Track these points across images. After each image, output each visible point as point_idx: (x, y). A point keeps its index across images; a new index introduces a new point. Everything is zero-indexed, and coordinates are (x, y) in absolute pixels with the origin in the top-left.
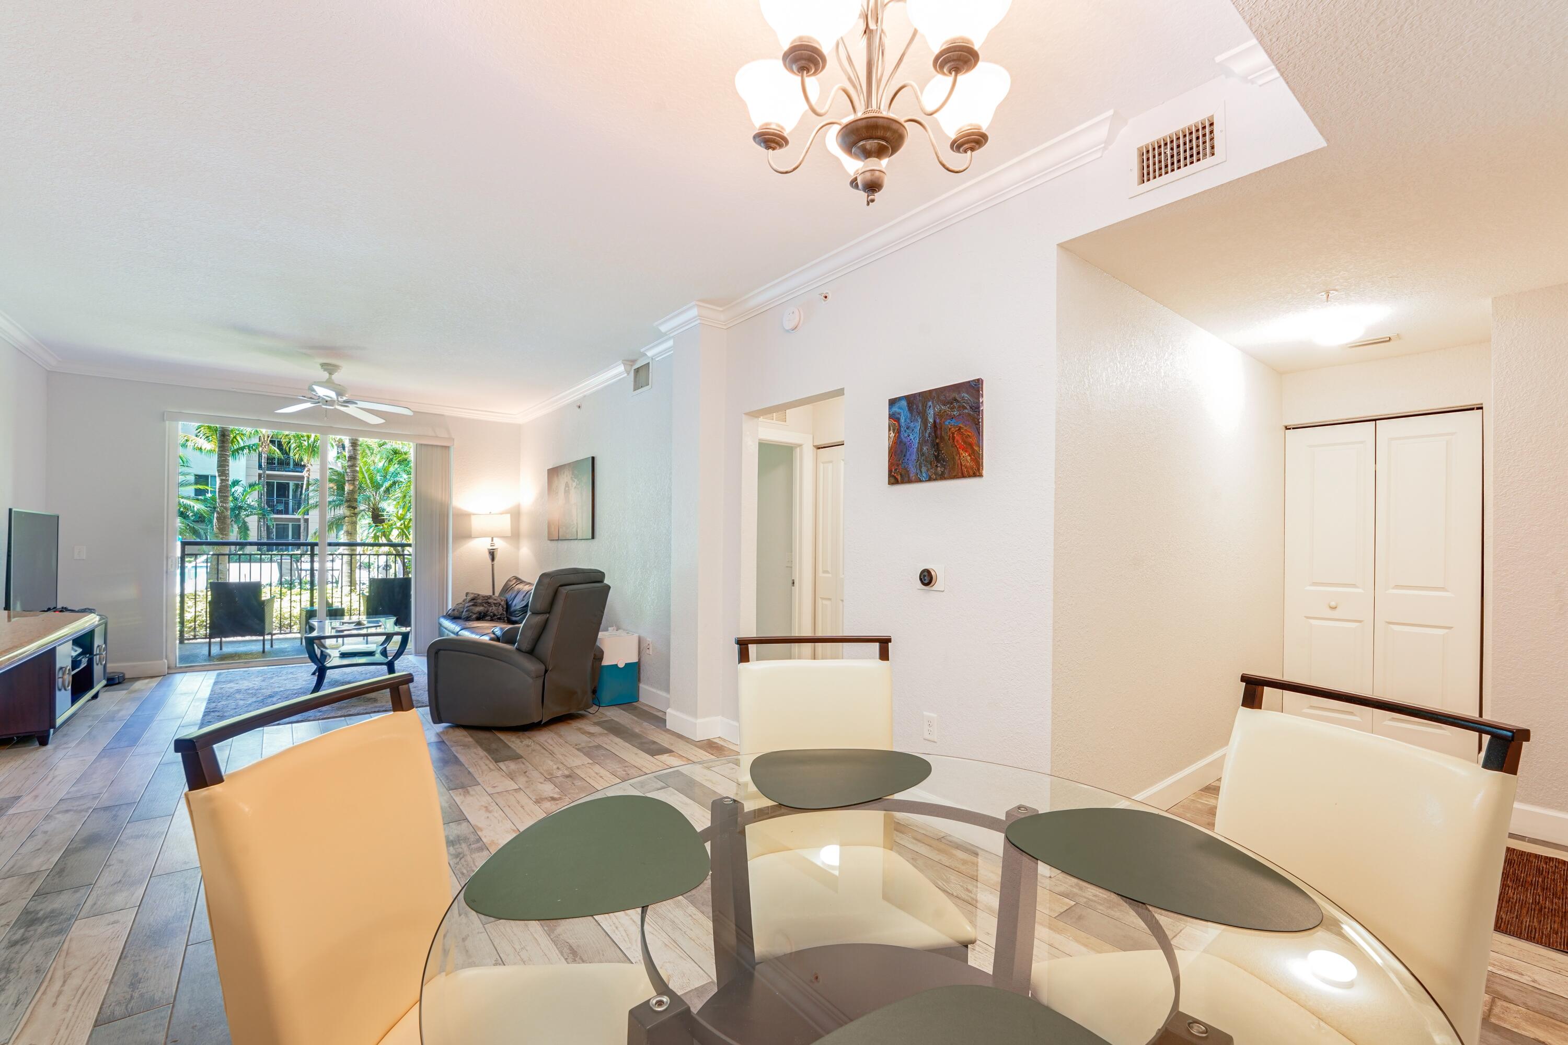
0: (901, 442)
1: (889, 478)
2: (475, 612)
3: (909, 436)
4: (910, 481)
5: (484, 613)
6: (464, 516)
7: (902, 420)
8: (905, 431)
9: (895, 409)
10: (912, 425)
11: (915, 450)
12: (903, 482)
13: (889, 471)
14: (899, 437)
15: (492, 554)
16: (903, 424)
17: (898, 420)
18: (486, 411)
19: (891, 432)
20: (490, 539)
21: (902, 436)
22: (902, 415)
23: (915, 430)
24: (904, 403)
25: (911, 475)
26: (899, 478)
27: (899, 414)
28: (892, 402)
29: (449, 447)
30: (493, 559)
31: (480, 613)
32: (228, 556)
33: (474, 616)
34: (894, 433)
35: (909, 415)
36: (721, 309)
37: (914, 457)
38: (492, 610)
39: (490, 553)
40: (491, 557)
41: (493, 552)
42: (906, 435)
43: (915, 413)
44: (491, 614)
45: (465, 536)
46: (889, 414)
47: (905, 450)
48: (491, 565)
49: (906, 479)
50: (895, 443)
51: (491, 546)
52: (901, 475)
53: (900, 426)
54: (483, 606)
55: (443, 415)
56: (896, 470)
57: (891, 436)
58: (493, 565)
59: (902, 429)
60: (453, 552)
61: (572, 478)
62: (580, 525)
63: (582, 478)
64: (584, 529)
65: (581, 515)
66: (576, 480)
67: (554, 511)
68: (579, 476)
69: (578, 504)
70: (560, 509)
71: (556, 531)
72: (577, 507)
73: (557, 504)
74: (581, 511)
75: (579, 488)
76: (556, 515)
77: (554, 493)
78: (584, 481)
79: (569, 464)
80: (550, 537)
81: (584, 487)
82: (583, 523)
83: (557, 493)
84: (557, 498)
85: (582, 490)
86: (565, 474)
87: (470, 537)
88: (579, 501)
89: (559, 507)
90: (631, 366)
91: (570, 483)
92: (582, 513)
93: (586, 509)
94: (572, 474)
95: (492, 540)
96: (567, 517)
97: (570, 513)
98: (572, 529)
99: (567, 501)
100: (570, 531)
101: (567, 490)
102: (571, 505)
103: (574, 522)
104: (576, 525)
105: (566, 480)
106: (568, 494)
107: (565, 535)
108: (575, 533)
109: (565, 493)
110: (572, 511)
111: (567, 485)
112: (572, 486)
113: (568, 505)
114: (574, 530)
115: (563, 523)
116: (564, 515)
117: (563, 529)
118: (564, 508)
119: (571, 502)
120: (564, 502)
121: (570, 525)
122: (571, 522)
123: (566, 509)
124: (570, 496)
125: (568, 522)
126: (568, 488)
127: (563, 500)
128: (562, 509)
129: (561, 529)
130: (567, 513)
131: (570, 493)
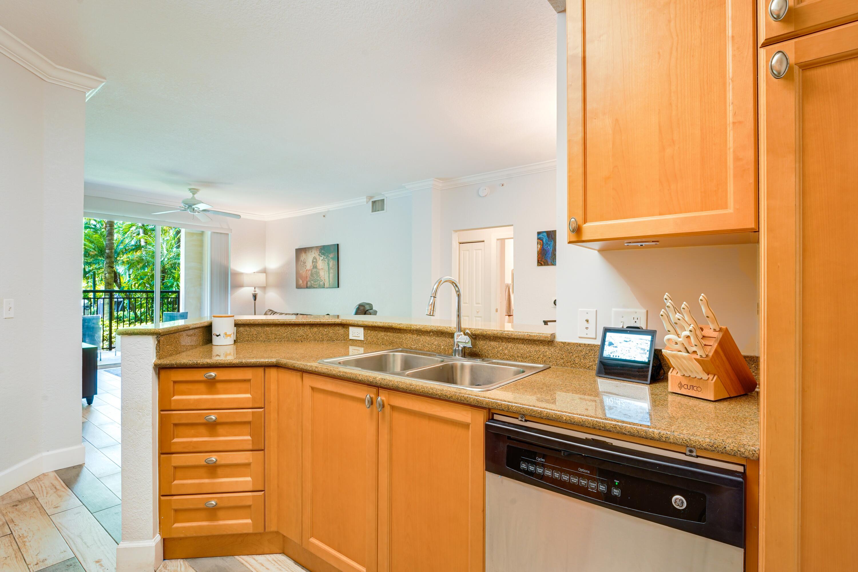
0: (544, 249)
1: (538, 263)
3: (547, 247)
4: (548, 265)
6: (236, 274)
7: (544, 241)
8: (546, 245)
9: (541, 236)
10: (549, 243)
11: (551, 253)
12: (545, 265)
13: (537, 261)
14: (543, 247)
15: (255, 297)
16: (545, 242)
17: (542, 240)
18: (252, 214)
19: (539, 245)
21: (544, 247)
22: (544, 239)
23: (551, 245)
24: (545, 234)
25: (549, 263)
26: (543, 263)
27: (543, 238)
28: (539, 233)
30: (255, 300)
34: (540, 245)
35: (547, 239)
36: (441, 182)
37: (550, 255)
39: (254, 296)
41: (256, 296)
42: (546, 247)
43: (550, 238)
45: (238, 286)
46: (538, 238)
47: (545, 253)
49: (546, 264)
50: (540, 249)
51: (254, 292)
52: (544, 262)
53: (543, 243)
56: (541, 260)
57: (538, 246)
58: (255, 303)
59: (544, 244)
60: (230, 296)
61: (319, 255)
62: (327, 280)
63: (328, 255)
64: (330, 283)
65: (328, 275)
66: (323, 256)
67: (303, 272)
68: (326, 254)
69: (325, 269)
70: (308, 271)
71: (305, 283)
72: (324, 270)
73: (305, 268)
74: (328, 273)
75: (326, 260)
76: (304, 274)
77: (302, 262)
78: (330, 257)
79: (317, 247)
80: (298, 287)
81: (331, 260)
82: (330, 279)
83: (305, 262)
84: (305, 265)
85: (328, 262)
86: (313, 252)
87: (241, 286)
88: (326, 268)
89: (307, 270)
90: (370, 199)
91: (318, 257)
92: (329, 274)
93: (332, 272)
94: (320, 253)
95: (255, 289)
96: (315, 276)
97: (317, 273)
98: (319, 282)
99: (315, 267)
100: (317, 284)
101: (315, 261)
102: (318, 269)
103: (322, 279)
104: (323, 280)
105: (313, 255)
106: (316, 263)
107: (313, 286)
108: (323, 285)
109: (313, 262)
110: (319, 273)
111: (315, 258)
112: (319, 259)
113: (316, 269)
114: (322, 283)
115: (311, 279)
116: (312, 275)
117: (311, 282)
118: (312, 271)
119: (318, 267)
120: (312, 267)
121: (318, 280)
122: (319, 278)
123: (314, 271)
124: (317, 265)
125: (315, 279)
126: (316, 260)
127: (311, 266)
128: (310, 271)
129: (309, 282)
130: (315, 273)
131: (317, 263)
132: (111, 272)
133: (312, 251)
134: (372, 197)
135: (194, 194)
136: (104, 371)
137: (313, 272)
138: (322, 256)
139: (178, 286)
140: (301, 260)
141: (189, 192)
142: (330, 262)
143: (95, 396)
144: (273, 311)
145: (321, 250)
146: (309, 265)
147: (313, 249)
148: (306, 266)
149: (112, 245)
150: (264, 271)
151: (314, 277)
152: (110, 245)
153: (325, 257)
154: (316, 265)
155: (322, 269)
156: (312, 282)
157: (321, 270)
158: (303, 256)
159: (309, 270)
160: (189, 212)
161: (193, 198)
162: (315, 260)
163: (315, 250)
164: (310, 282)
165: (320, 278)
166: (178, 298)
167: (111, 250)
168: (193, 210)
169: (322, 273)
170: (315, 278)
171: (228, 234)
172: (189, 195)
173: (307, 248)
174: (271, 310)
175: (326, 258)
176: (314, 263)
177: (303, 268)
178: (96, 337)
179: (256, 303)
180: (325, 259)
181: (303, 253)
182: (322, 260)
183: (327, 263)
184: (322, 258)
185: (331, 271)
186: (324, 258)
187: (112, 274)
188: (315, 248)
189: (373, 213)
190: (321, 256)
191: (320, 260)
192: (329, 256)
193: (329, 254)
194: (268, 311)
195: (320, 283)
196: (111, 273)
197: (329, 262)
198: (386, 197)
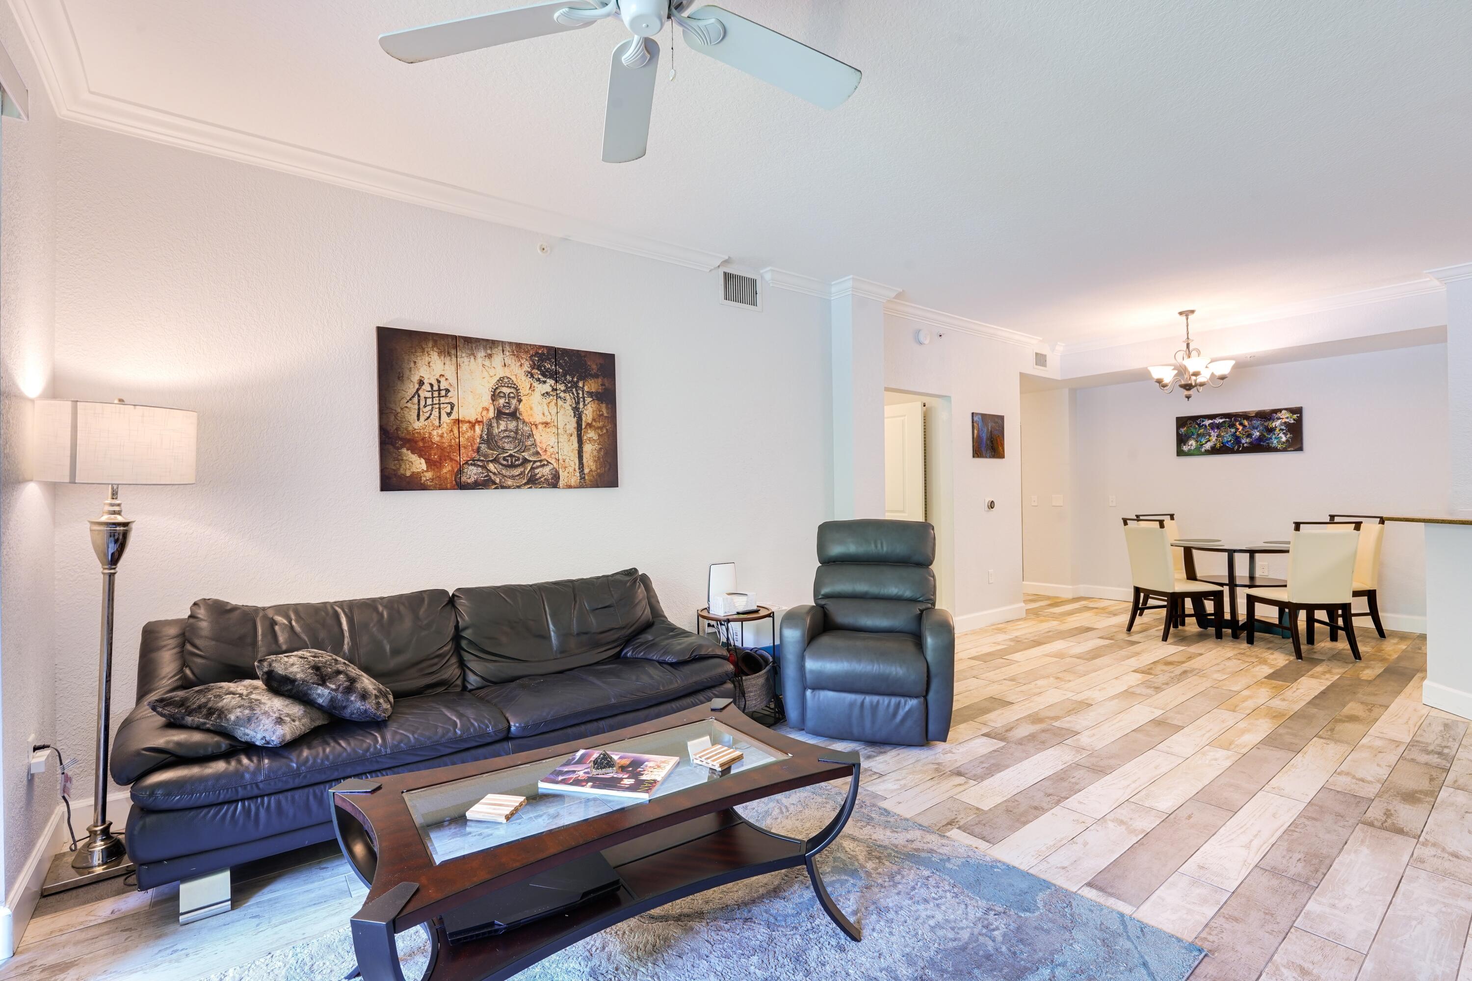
0: (980, 436)
1: (973, 454)
3: (982, 434)
4: (982, 457)
8: (981, 431)
10: (983, 429)
11: (985, 442)
12: (979, 457)
13: (973, 450)
14: (979, 433)
15: (115, 538)
16: (980, 427)
17: (978, 425)
23: (985, 432)
24: (980, 417)
25: (983, 454)
26: (979, 454)
27: (978, 422)
34: (977, 430)
35: (982, 423)
37: (984, 445)
39: (112, 534)
41: (120, 533)
47: (981, 441)
50: (977, 436)
51: (110, 514)
56: (978, 450)
57: (975, 432)
58: (111, 579)
61: (531, 375)
62: (573, 462)
63: (577, 382)
64: (586, 471)
65: (576, 445)
66: (551, 382)
67: (430, 426)
68: (567, 377)
69: (561, 426)
70: (465, 427)
71: (445, 471)
72: (555, 430)
73: (449, 414)
74: (574, 439)
75: (568, 397)
76: (441, 436)
77: (427, 387)
78: (586, 388)
79: (518, 346)
80: (398, 482)
81: (588, 400)
82: (585, 460)
83: (448, 391)
84: (444, 400)
85: (578, 403)
86: (497, 361)
88: (567, 420)
89: (458, 421)
91: (524, 383)
92: (580, 442)
93: (596, 437)
94: (533, 367)
95: (118, 497)
96: (507, 446)
97: (522, 438)
98: (532, 468)
99: (508, 413)
100: (520, 472)
101: (507, 396)
102: (524, 422)
103: (544, 457)
104: (552, 461)
105: (500, 371)
106: (513, 401)
107: (497, 480)
108: (549, 477)
109: (495, 396)
110: (531, 435)
111: (506, 382)
112: (531, 388)
113: (514, 423)
114: (544, 471)
115: (486, 456)
116: (490, 440)
117: (483, 467)
118: (490, 426)
119: (525, 417)
121: (526, 461)
122: (530, 455)
123: (502, 428)
124: (521, 407)
125: (510, 455)
126: (512, 390)
127: (486, 409)
128: (477, 428)
129: (471, 467)
130: (507, 436)
131: (520, 401)
133: (489, 356)
134: (715, 261)
137: (496, 430)
138: (545, 382)
140: (415, 379)
142: (585, 405)
145: (541, 360)
146: (472, 402)
147: (497, 351)
148: (452, 404)
151: (504, 450)
153: (561, 387)
154: (516, 409)
155: (545, 424)
156: (491, 466)
157: (540, 427)
158: (432, 367)
159: (472, 425)
162: (505, 390)
163: (507, 353)
164: (478, 466)
165: (537, 453)
169: (544, 439)
170: (510, 452)
173: (464, 338)
175: (564, 391)
176: (501, 401)
177: (436, 413)
180: (561, 395)
181: (435, 355)
182: (547, 393)
183: (569, 408)
184: (546, 388)
185: (590, 434)
186: (554, 389)
188: (508, 348)
189: (725, 300)
190: (538, 380)
191: (537, 395)
192: (581, 384)
193: (579, 380)
195: (536, 470)
197: (581, 405)
198: (763, 278)
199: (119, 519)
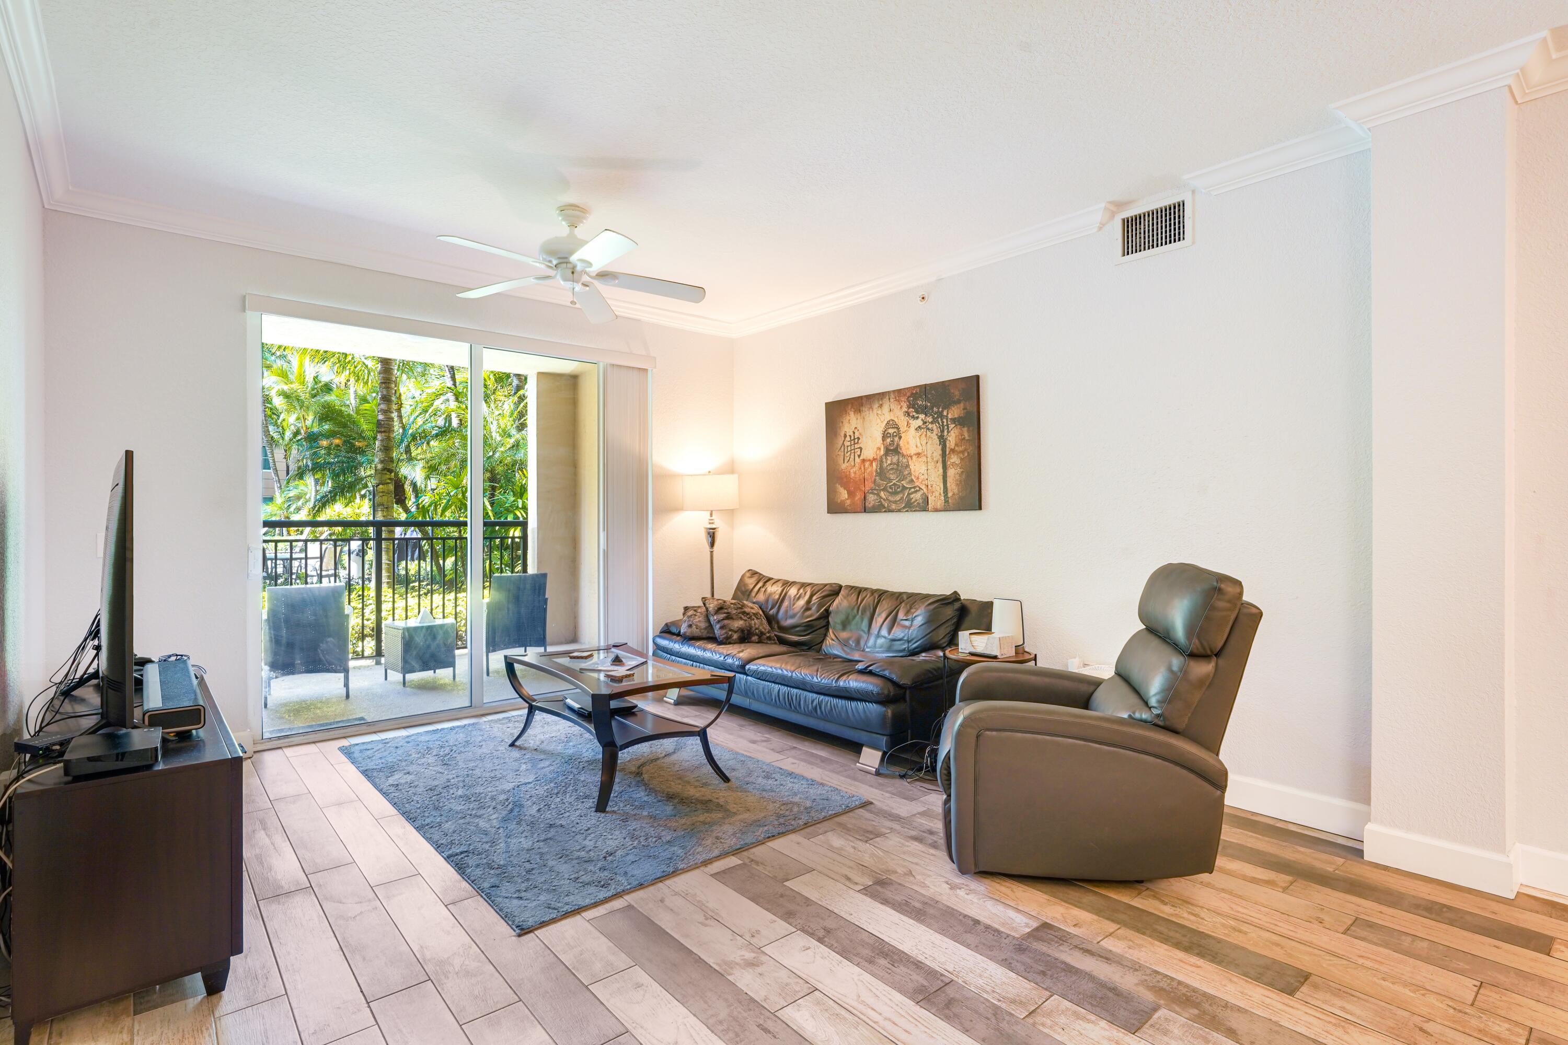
2: (736, 629)
5: (748, 631)
6: (665, 477)
15: (712, 536)
20: (708, 513)
29: (645, 370)
30: (712, 544)
31: (741, 630)
32: (274, 544)
33: (735, 636)
38: (755, 624)
39: (709, 533)
40: (710, 539)
41: (714, 533)
44: (757, 631)
45: (668, 508)
48: (709, 553)
51: (710, 523)
54: (741, 618)
55: (639, 320)
58: (712, 552)
60: (653, 533)
61: (907, 414)
62: (938, 487)
63: (942, 411)
64: (950, 495)
65: (941, 470)
66: (922, 416)
67: (849, 466)
68: (935, 409)
69: (929, 456)
70: (867, 464)
71: (857, 499)
72: (924, 459)
73: (859, 456)
74: (940, 465)
75: (935, 427)
76: (855, 473)
77: (848, 438)
78: (950, 416)
79: (899, 392)
80: (835, 508)
81: (953, 426)
82: (948, 485)
83: (859, 438)
84: (856, 446)
85: (942, 431)
86: (886, 408)
87: (678, 509)
88: (934, 450)
89: (864, 461)
90: (1113, 215)
91: (902, 421)
92: (945, 468)
93: (958, 461)
94: (909, 407)
95: (711, 515)
96: (892, 477)
97: (902, 469)
98: (909, 494)
99: (893, 449)
100: (902, 498)
101: (892, 436)
102: (903, 455)
103: (917, 484)
104: (923, 487)
105: (888, 417)
106: (896, 439)
107: (886, 505)
108: (921, 501)
109: (884, 438)
110: (908, 466)
111: (891, 424)
112: (908, 425)
113: (896, 457)
114: (917, 496)
115: (879, 486)
116: (881, 473)
117: (878, 495)
118: (881, 461)
119: (904, 451)
120: (882, 452)
121: (904, 488)
122: (907, 483)
123: (889, 462)
124: (901, 443)
125: (894, 484)
126: (895, 430)
127: (879, 449)
128: (874, 464)
129: (871, 495)
130: (892, 469)
131: (900, 438)
132: (389, 481)
133: (881, 406)
134: (1120, 205)
135: (573, 225)
136: (340, 749)
137: (885, 465)
138: (918, 418)
139: (525, 508)
140: (843, 434)
141: (560, 218)
142: (948, 432)
143: (234, 960)
144: (761, 574)
145: (915, 399)
146: (872, 445)
147: (886, 400)
148: (861, 449)
149: (390, 423)
150: (730, 469)
151: (890, 480)
152: (386, 422)
153: (930, 419)
154: (898, 445)
155: (918, 454)
156: (882, 494)
157: (914, 458)
158: (851, 423)
159: (871, 462)
160: (562, 282)
161: (571, 236)
162: (891, 431)
163: (892, 400)
164: (875, 494)
165: (912, 481)
166: (524, 537)
167: (387, 434)
168: (573, 273)
169: (918, 468)
170: (894, 481)
171: (647, 370)
172: (559, 229)
173: (867, 397)
174: (756, 573)
175: (932, 423)
176: (889, 440)
177: (852, 456)
178: (321, 650)
179: (714, 553)
180: (930, 426)
181: (852, 414)
182: (919, 427)
183: (936, 437)
184: (919, 422)
185: (954, 459)
186: (925, 423)
187: (390, 485)
188: (892, 396)
189: (1126, 257)
190: (913, 417)
191: (912, 430)
192: (945, 413)
193: (944, 408)
194: (748, 575)
195: (912, 496)
196: (389, 483)
197: (945, 433)
198: (1193, 192)
199: (714, 526)
